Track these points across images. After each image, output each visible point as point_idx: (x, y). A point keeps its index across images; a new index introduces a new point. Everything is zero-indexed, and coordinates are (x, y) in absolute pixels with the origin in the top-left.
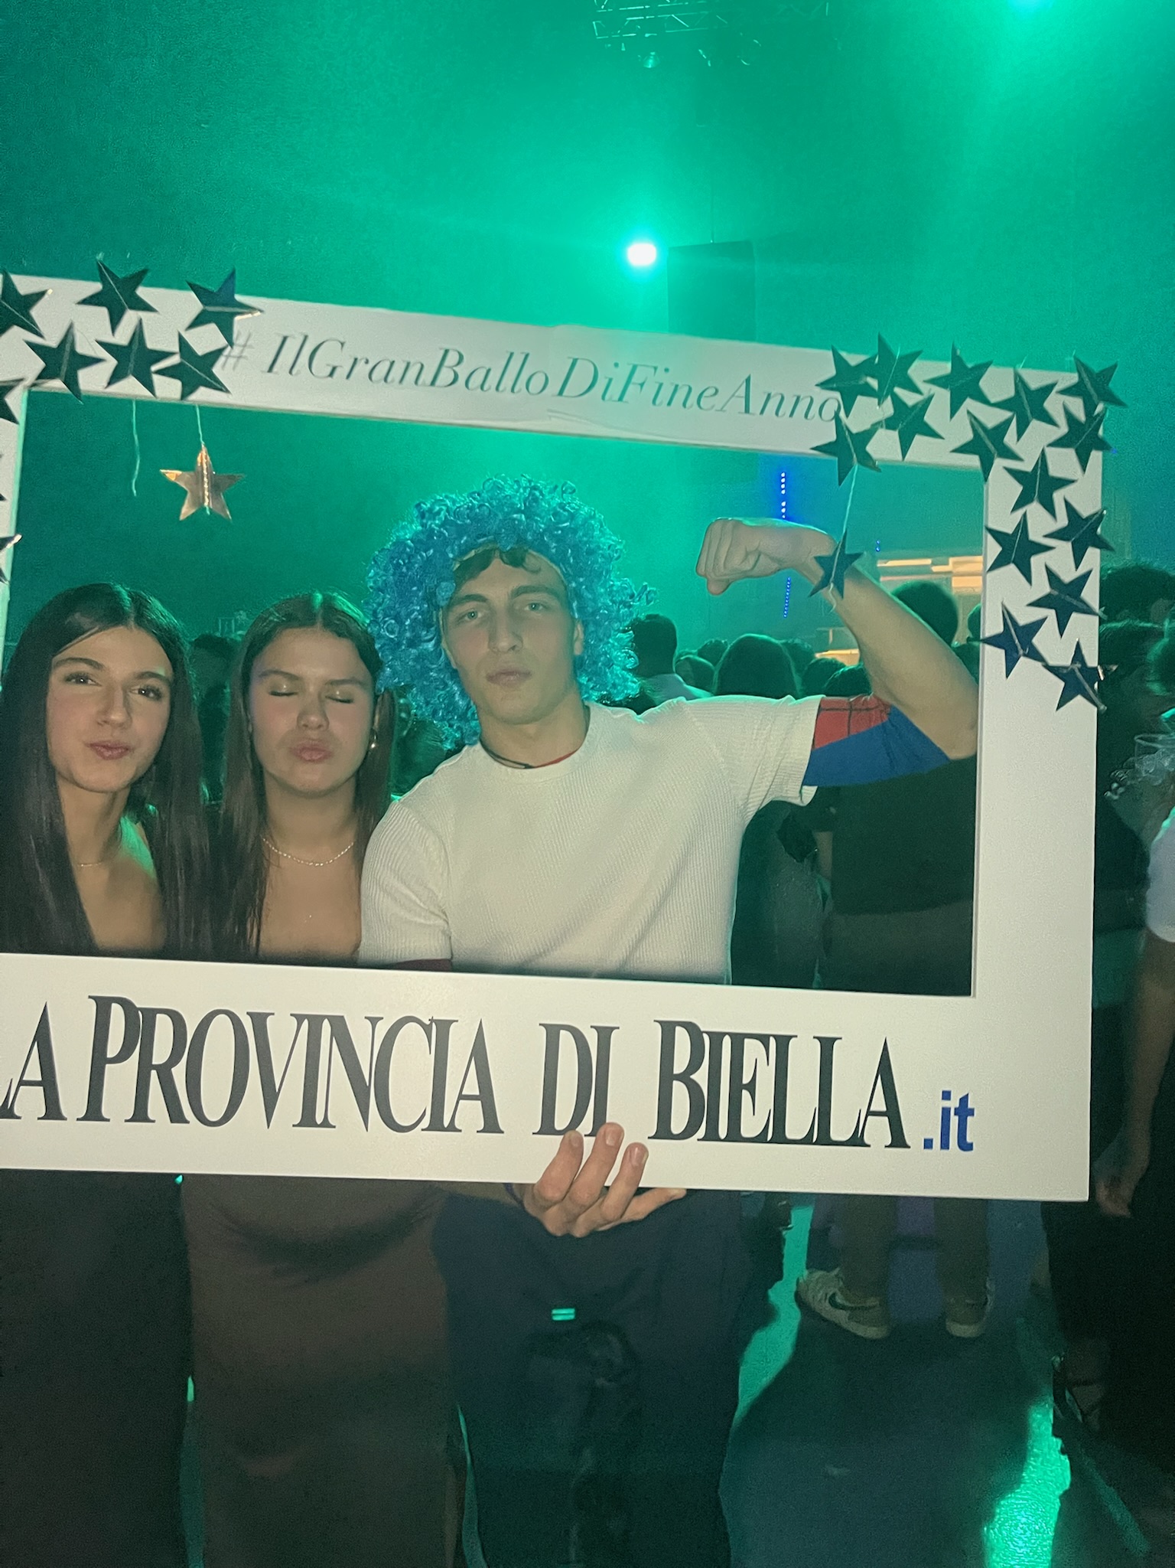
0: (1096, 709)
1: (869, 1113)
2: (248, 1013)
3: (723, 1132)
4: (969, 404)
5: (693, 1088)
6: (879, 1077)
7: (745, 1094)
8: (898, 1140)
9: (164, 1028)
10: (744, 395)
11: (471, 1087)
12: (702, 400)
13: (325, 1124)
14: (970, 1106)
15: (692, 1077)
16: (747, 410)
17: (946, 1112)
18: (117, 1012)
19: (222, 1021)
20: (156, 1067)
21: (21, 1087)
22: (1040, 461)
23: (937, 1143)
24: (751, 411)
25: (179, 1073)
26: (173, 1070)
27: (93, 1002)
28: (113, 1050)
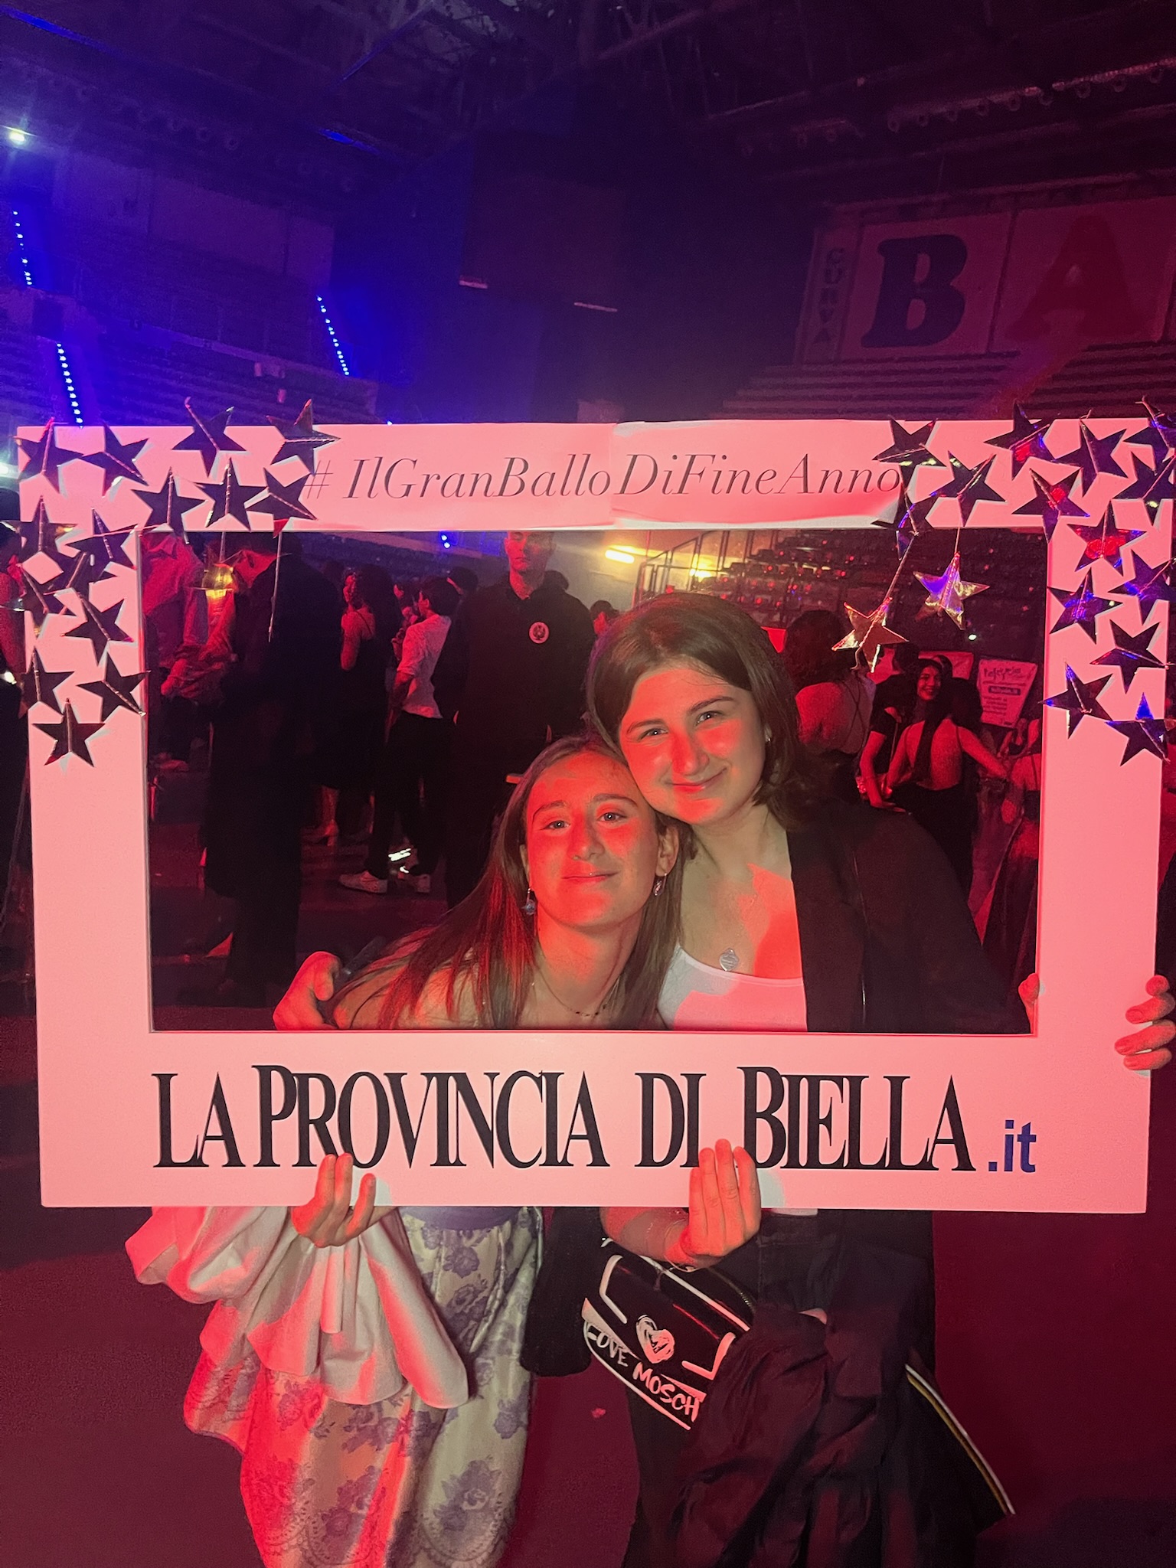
0: (1160, 761)
1: (937, 1141)
2: (386, 1074)
3: (803, 1161)
4: (1033, 462)
5: (776, 1125)
6: (946, 1109)
7: (822, 1128)
8: (965, 1164)
9: (316, 1088)
10: (802, 475)
11: (580, 1129)
12: (761, 482)
13: (458, 1163)
14: (1031, 1133)
15: (773, 1114)
16: (806, 491)
17: (1009, 1138)
18: (276, 1078)
19: (363, 1080)
20: (312, 1122)
21: (206, 1142)
22: (1106, 515)
23: (1001, 1166)
24: (809, 491)
25: (332, 1125)
26: (327, 1123)
27: (256, 1071)
28: (277, 1106)
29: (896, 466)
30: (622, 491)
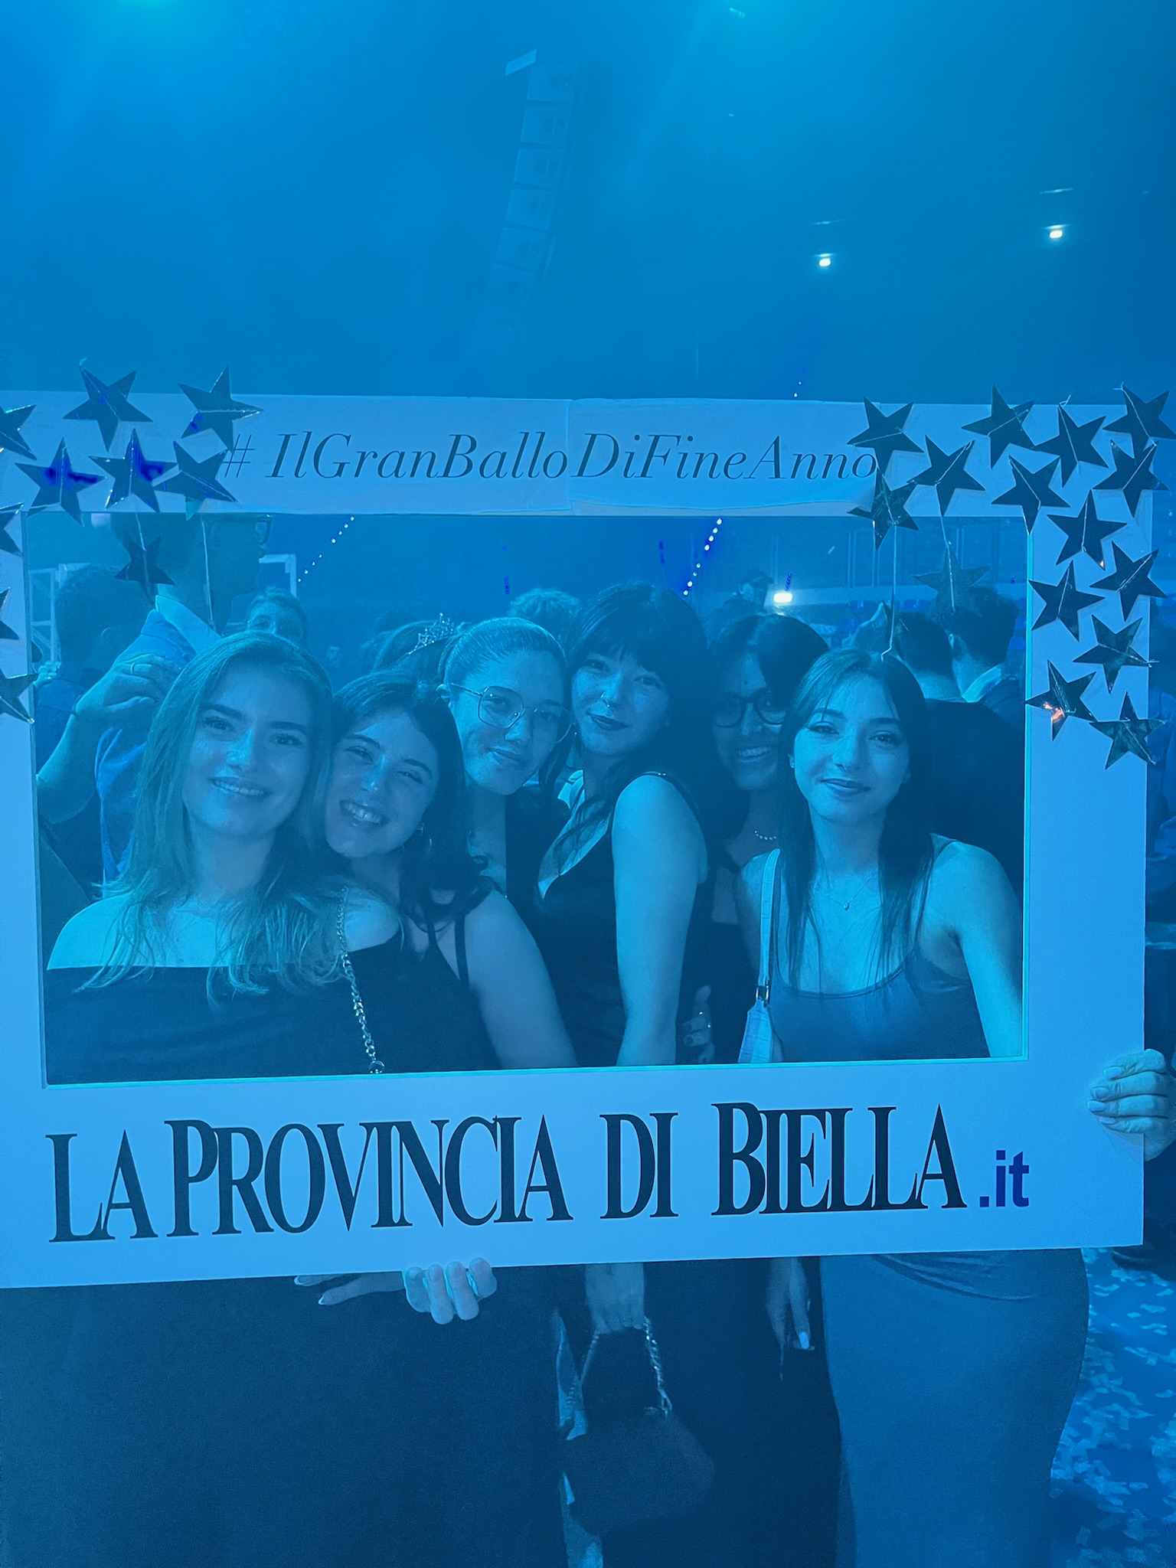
1: (926, 1176)
2: (319, 1126)
3: (783, 1205)
5: (753, 1166)
6: (934, 1142)
7: (804, 1167)
8: (955, 1200)
9: (240, 1147)
10: (773, 460)
11: (540, 1179)
12: (730, 466)
13: (403, 1222)
14: (1024, 1164)
15: (751, 1155)
16: (777, 475)
17: (1001, 1171)
19: (294, 1134)
20: (236, 1182)
21: (111, 1211)
22: (1087, 505)
23: (993, 1201)
24: (781, 476)
25: (259, 1185)
26: (252, 1184)
27: (169, 1126)
28: (194, 1170)
29: (872, 451)
30: (580, 474)
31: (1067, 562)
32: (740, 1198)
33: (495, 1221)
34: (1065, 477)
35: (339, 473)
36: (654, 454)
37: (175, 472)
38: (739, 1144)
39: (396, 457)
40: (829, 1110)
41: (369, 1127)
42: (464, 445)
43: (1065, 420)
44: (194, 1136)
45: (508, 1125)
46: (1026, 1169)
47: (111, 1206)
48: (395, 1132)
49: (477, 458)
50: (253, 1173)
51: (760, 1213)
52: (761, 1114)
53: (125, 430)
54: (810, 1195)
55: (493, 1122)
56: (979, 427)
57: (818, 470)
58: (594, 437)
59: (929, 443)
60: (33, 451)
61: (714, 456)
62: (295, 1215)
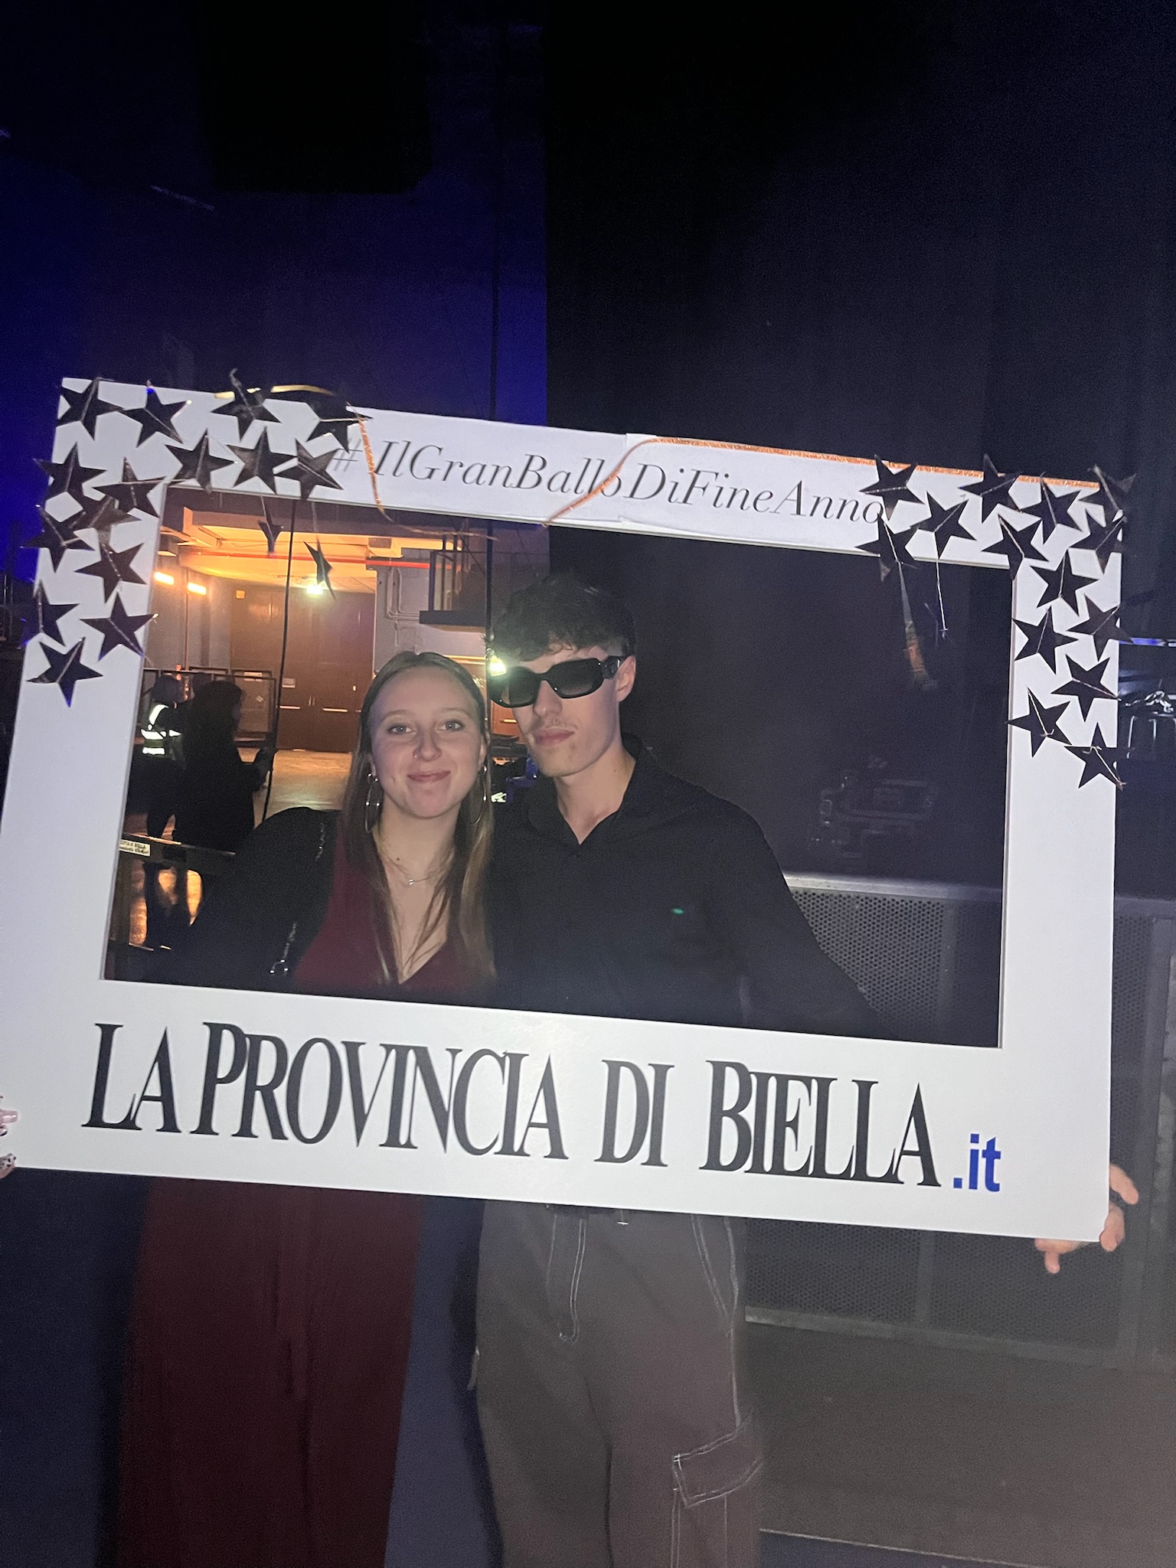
0: (1114, 786)
1: (903, 1153)
2: (343, 1042)
3: (768, 1165)
4: (1000, 509)
5: (741, 1124)
6: (913, 1120)
7: (789, 1131)
8: (930, 1179)
9: (268, 1055)
10: (796, 498)
11: (541, 1117)
12: (758, 501)
13: (409, 1145)
14: (997, 1149)
15: (740, 1113)
16: (798, 512)
17: (974, 1154)
19: (319, 1047)
20: (260, 1088)
21: (143, 1102)
22: (1064, 562)
23: (966, 1183)
24: (801, 513)
25: (280, 1094)
26: (275, 1091)
27: (207, 1028)
29: (880, 499)
30: (632, 496)
31: (1047, 606)
32: (727, 1156)
33: (496, 1153)
34: (1045, 539)
35: (430, 477)
36: (696, 485)
37: (294, 463)
38: (729, 1104)
39: (480, 467)
40: (816, 1078)
41: (388, 1048)
42: (537, 464)
43: (1046, 492)
44: (228, 1040)
45: (516, 1059)
46: (998, 1155)
47: (144, 1098)
48: (411, 1057)
49: (546, 475)
50: (276, 1082)
51: (746, 1172)
52: (752, 1076)
53: (257, 427)
54: (794, 1160)
55: (502, 1056)
56: (972, 489)
57: (834, 510)
58: (645, 467)
59: (930, 498)
60: (181, 435)
61: (745, 492)
62: (310, 1124)
